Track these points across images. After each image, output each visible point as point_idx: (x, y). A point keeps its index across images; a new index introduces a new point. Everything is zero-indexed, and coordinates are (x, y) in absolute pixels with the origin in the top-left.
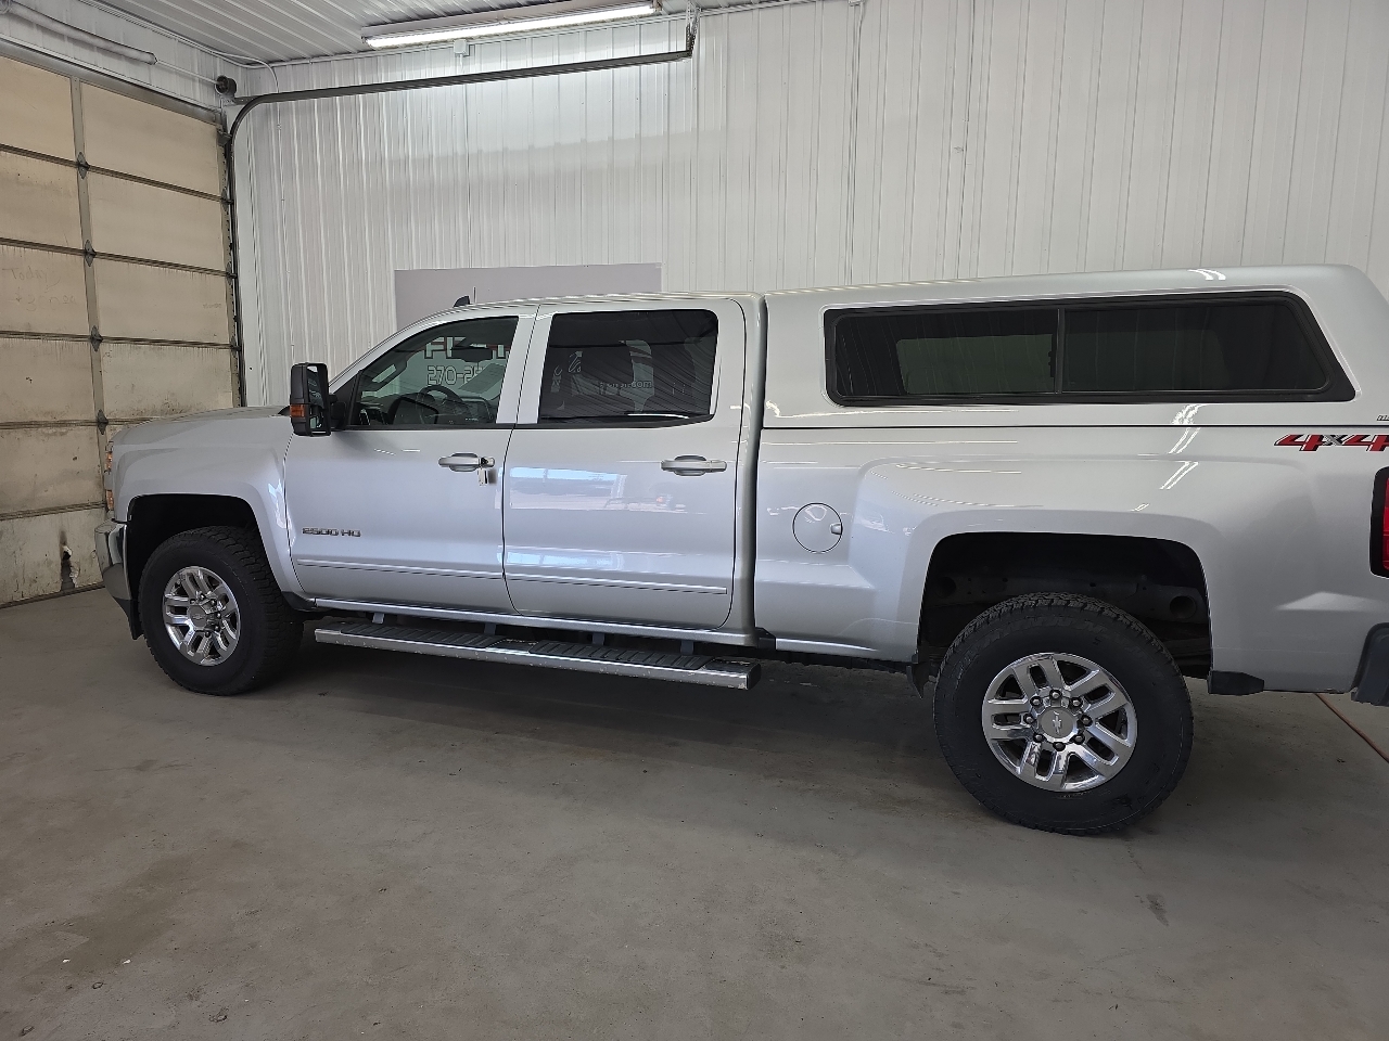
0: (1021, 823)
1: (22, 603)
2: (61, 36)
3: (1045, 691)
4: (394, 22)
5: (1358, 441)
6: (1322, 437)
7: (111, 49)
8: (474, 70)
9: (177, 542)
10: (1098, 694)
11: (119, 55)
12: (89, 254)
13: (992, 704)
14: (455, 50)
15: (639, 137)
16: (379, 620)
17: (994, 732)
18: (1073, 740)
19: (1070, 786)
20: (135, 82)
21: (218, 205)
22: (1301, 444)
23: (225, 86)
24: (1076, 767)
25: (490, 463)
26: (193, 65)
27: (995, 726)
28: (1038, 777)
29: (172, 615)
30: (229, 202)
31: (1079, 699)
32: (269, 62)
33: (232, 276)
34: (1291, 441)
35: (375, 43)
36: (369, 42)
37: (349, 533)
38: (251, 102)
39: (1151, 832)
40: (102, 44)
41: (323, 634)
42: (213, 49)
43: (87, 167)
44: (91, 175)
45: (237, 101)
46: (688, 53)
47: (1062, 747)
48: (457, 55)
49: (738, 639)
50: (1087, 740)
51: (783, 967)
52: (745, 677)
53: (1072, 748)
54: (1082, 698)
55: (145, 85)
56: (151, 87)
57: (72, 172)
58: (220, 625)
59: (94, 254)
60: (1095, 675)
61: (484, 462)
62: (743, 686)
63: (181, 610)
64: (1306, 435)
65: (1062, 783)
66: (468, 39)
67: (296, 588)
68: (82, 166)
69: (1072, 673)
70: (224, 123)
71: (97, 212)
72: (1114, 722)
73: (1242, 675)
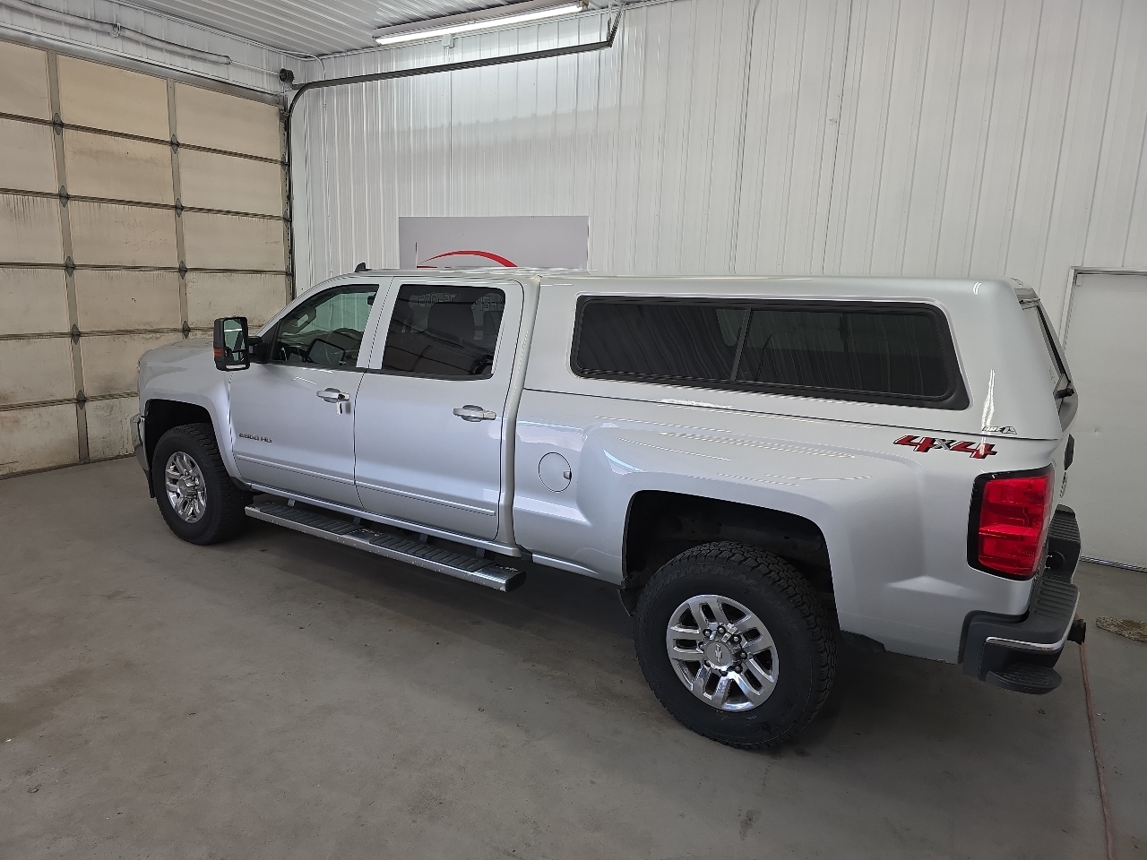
0: (691, 729)
1: (126, 456)
2: (161, 49)
3: (713, 625)
4: (395, 24)
5: (964, 447)
6: (934, 440)
7: (197, 54)
8: (457, 59)
9: (170, 434)
10: (753, 634)
11: (205, 60)
12: (179, 208)
13: (676, 630)
14: (443, 44)
15: (576, 111)
16: (292, 503)
17: (675, 652)
18: (731, 669)
19: (729, 706)
20: (216, 78)
21: (278, 167)
22: (916, 444)
23: (286, 76)
24: (734, 692)
25: (347, 397)
26: (262, 61)
27: (675, 648)
28: (706, 694)
29: (172, 485)
30: (286, 165)
31: (738, 636)
32: (319, 56)
33: (288, 220)
34: (907, 441)
35: (382, 41)
36: (378, 41)
37: (266, 440)
38: (302, 89)
39: (802, 753)
40: (189, 52)
41: (252, 511)
42: (276, 48)
43: (178, 145)
44: (181, 150)
45: (294, 87)
46: (609, 43)
47: (725, 674)
48: (445, 47)
49: (508, 550)
50: (744, 670)
51: (414, 822)
52: (504, 582)
53: (732, 675)
54: (742, 636)
55: (223, 80)
56: (227, 81)
57: (168, 149)
58: (197, 494)
59: (182, 208)
60: (750, 620)
61: (341, 397)
62: (503, 589)
63: (175, 481)
64: (921, 436)
65: (723, 703)
66: (453, 35)
67: (238, 475)
68: (175, 144)
69: (734, 615)
70: (285, 104)
71: (185, 176)
72: (764, 659)
73: (862, 636)
